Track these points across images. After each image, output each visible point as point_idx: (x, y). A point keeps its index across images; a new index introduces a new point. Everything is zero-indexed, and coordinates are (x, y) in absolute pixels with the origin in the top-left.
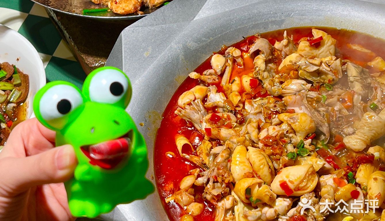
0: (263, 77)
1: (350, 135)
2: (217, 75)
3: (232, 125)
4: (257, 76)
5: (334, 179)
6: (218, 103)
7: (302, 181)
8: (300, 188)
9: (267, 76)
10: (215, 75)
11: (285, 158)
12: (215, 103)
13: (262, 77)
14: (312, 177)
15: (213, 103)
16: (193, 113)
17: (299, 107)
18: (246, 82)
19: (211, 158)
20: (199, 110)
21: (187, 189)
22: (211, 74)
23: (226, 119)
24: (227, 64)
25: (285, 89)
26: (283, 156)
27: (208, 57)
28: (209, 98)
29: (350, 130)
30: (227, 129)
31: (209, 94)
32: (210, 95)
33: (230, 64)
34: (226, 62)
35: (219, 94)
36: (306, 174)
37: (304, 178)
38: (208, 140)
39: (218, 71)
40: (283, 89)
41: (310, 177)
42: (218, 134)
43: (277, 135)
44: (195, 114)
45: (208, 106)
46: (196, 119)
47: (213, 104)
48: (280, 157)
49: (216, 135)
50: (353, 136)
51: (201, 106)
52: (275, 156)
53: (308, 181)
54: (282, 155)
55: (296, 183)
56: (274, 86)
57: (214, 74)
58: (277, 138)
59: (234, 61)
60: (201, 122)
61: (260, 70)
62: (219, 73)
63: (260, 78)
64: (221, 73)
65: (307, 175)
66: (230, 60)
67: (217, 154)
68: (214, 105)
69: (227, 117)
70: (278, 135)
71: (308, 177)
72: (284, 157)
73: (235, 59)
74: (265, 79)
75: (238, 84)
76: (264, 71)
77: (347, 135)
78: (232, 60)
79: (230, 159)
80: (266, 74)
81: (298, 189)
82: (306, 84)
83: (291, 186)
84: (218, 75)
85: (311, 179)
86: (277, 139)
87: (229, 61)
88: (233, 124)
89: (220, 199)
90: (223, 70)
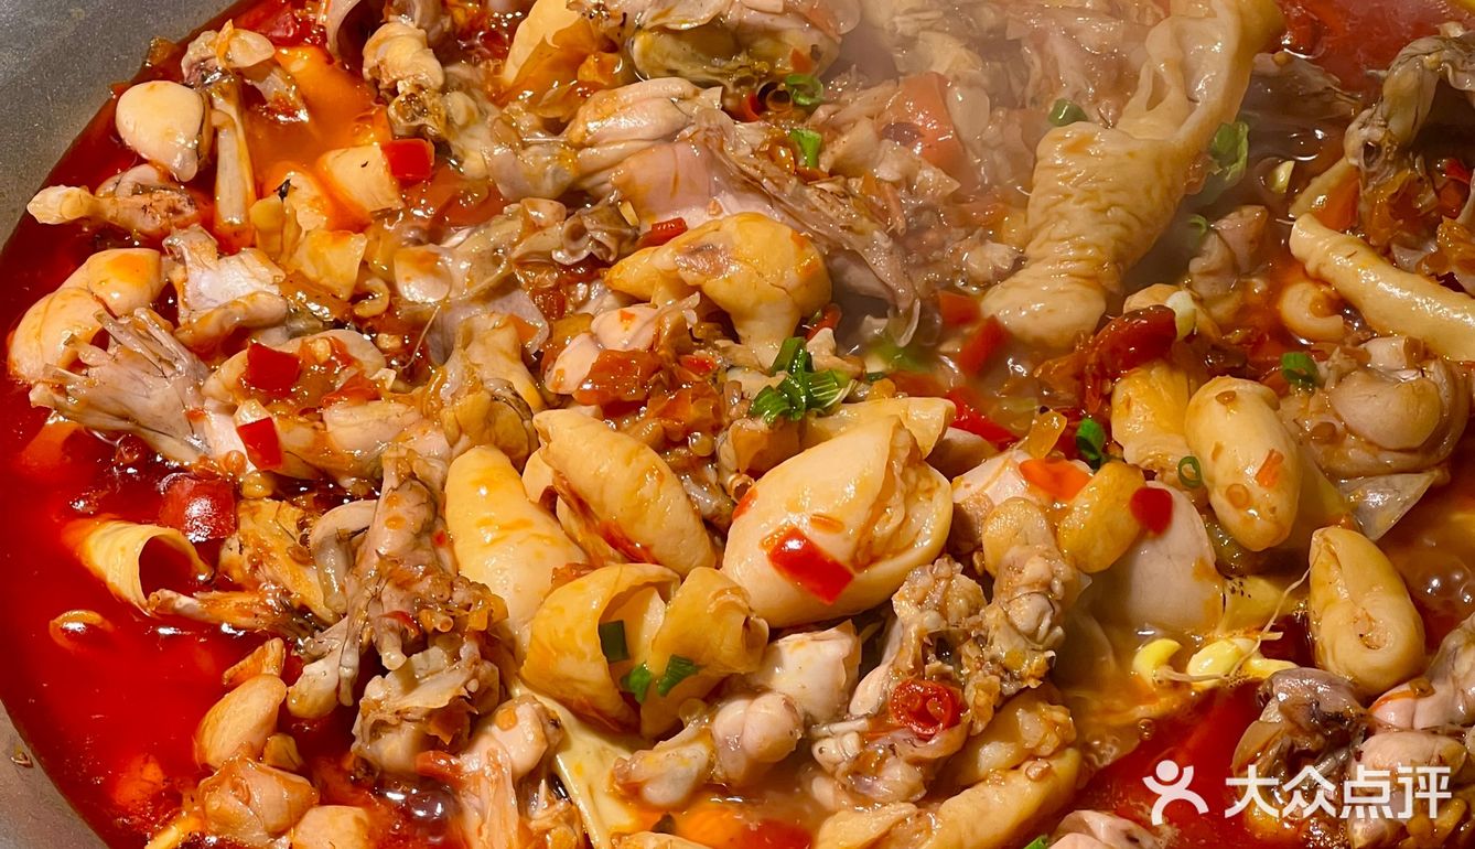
0: (449, 121)
1: (1002, 276)
2: (180, 183)
3: (375, 382)
4: (415, 124)
5: (1024, 471)
6: (250, 306)
7: (879, 507)
8: (876, 551)
9: (470, 113)
10: (171, 190)
11: (750, 425)
12: (231, 309)
13: (443, 124)
14: (919, 479)
15: (222, 311)
16: (134, 378)
17: (704, 205)
18: (364, 166)
19: (333, 561)
20: (160, 360)
21: (257, 742)
22: (141, 189)
23: (329, 364)
24: (216, 119)
25: (591, 146)
26: (731, 422)
27: (91, 116)
28: (189, 294)
29: (997, 254)
30: (360, 404)
31: (177, 276)
32: (186, 280)
33: (229, 115)
34: (208, 106)
35: (241, 261)
36: (889, 466)
37: (888, 486)
38: (269, 493)
39: (176, 163)
40: (581, 146)
41: (912, 477)
42: (316, 442)
43: (658, 336)
44: (149, 380)
45: (198, 329)
46: (164, 408)
47: (226, 315)
48: (714, 442)
49: (308, 451)
50: (1022, 276)
51: (162, 335)
52: (684, 443)
53: (910, 497)
54: (726, 420)
55: (853, 522)
56: (525, 146)
57: (161, 184)
58: (662, 353)
59: (249, 98)
60: (194, 417)
61: (421, 88)
62: (191, 171)
63: (433, 127)
64: (199, 167)
65: (897, 468)
66: (224, 94)
67: (359, 532)
68: (228, 326)
69: (333, 353)
70: (662, 342)
71: (903, 476)
72: (738, 423)
73: (253, 87)
74: (465, 127)
75: (316, 199)
76: (444, 90)
77: (986, 286)
78: (234, 93)
79: (439, 529)
80: (458, 103)
81: (869, 554)
82: (696, 94)
83: (835, 547)
84: (185, 184)
85: (916, 486)
86: (661, 357)
87: (219, 101)
88: (376, 376)
89: (467, 730)
90: (205, 153)
